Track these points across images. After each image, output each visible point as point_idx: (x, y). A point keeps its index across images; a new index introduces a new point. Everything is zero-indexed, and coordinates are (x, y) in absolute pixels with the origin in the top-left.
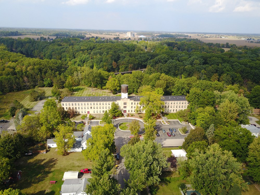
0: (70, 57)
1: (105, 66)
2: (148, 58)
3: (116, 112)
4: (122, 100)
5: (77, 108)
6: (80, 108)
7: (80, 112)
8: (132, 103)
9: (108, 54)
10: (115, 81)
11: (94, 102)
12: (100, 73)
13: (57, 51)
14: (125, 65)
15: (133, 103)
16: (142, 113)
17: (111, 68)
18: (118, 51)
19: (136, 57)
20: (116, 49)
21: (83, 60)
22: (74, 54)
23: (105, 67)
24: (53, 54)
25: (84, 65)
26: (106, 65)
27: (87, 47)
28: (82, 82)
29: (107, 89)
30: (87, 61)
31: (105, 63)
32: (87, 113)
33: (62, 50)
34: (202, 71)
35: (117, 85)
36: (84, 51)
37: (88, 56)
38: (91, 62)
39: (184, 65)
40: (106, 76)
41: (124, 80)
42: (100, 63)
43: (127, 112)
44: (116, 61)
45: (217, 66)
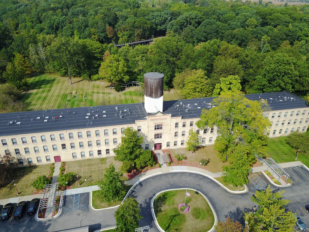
0: (32, 22)
1: (93, 34)
2: (167, 19)
3: (137, 157)
4: (151, 120)
5: (22, 152)
6: (32, 150)
7: (31, 162)
8: (177, 124)
9: (96, 13)
10: (118, 61)
11: (69, 131)
12: (84, 45)
13: (10, 12)
14: (128, 32)
15: (180, 125)
16: (203, 145)
17: (104, 37)
18: (114, 9)
19: (146, 17)
20: (110, 5)
21: (54, 26)
22: (38, 15)
23: (93, 36)
24: (4, 17)
25: (58, 34)
26: (95, 33)
27: (62, 5)
28: (49, 67)
29: (103, 79)
30: (62, 27)
31: (93, 30)
32: (53, 161)
33: (18, 10)
34: (264, 37)
35: (123, 70)
36: (56, 10)
37: (62, 18)
38: (69, 28)
39: (230, 28)
40: (97, 50)
41: (137, 58)
42: (84, 29)
43: (164, 147)
44: (112, 25)
45: (286, 28)
